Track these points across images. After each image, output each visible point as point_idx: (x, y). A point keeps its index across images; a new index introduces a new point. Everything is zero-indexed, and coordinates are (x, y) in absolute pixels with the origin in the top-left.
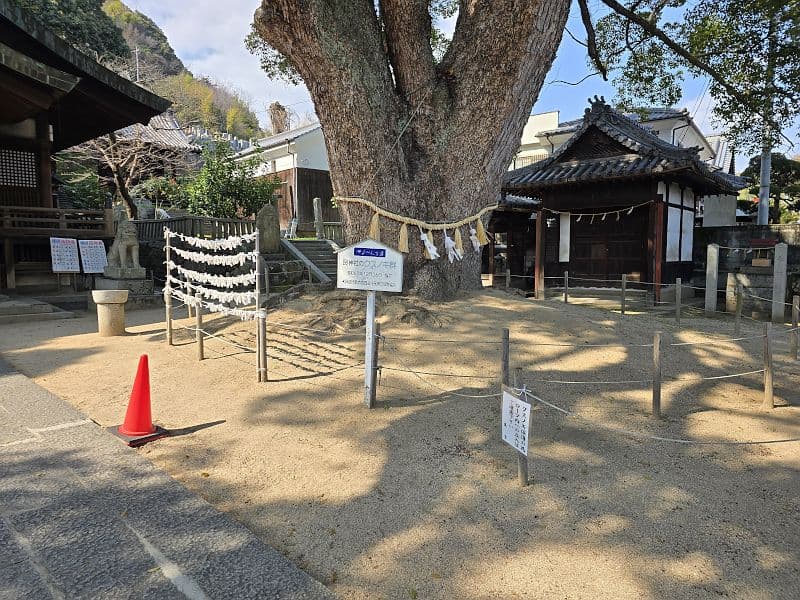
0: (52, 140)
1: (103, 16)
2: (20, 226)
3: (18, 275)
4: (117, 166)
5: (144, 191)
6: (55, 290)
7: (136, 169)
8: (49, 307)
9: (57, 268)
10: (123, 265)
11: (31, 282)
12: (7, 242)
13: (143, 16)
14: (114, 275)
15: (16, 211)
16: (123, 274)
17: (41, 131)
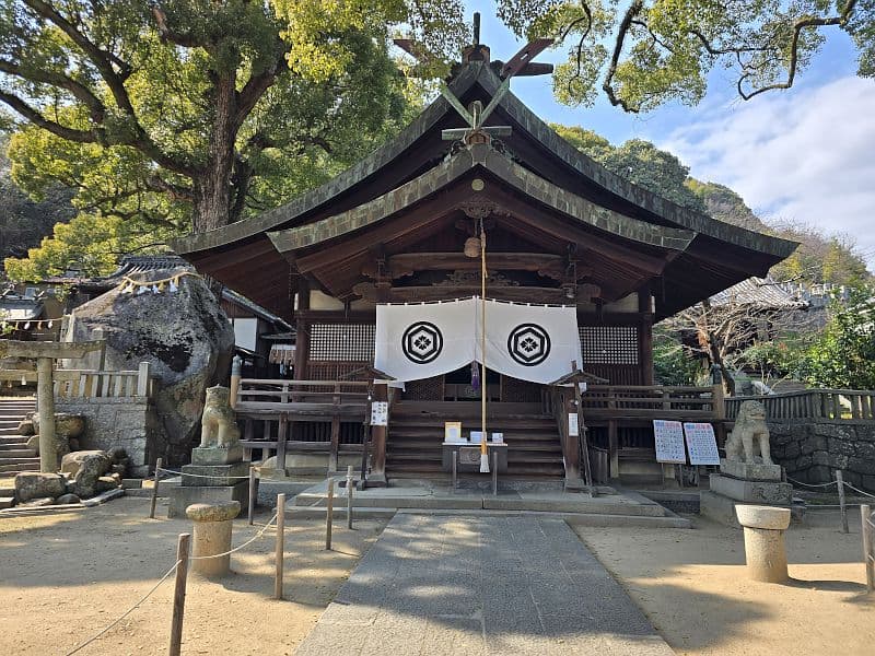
0: (654, 311)
1: (686, 190)
2: (622, 407)
3: (621, 462)
4: (711, 334)
5: (743, 360)
6: (659, 482)
7: (731, 336)
8: (660, 509)
9: (660, 457)
10: (750, 460)
11: (633, 470)
12: (611, 424)
13: (717, 186)
14: (737, 473)
15: (619, 390)
16: (749, 472)
17: (644, 304)
